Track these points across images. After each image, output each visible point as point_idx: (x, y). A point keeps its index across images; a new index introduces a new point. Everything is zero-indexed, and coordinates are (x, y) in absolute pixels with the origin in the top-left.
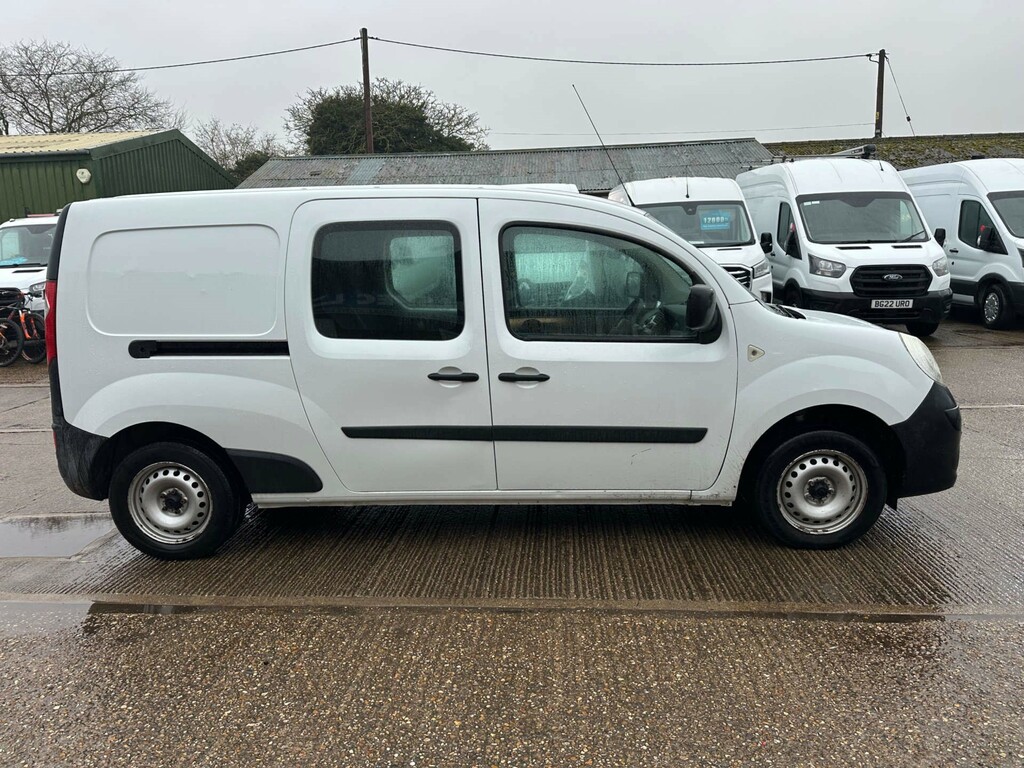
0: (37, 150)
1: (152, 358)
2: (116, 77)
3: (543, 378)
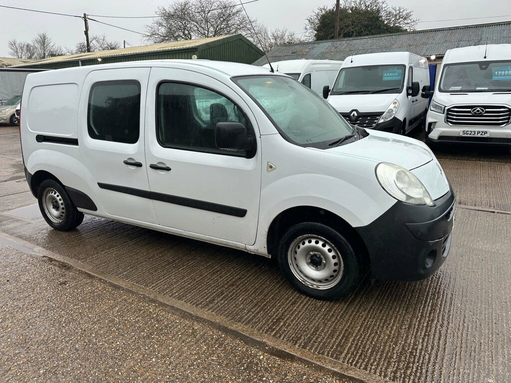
0: (181, 47)
1: (43, 143)
2: (234, 10)
3: (168, 169)
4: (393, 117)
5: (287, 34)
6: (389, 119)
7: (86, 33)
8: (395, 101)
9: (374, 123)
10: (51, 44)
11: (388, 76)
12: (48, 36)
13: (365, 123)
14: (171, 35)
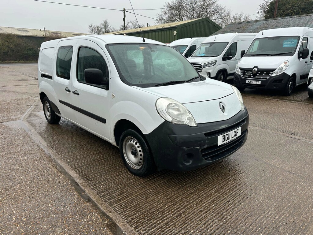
1: (43, 78)
3: (78, 94)
4: (282, 72)
5: (244, 16)
6: (279, 74)
7: (124, 19)
8: (287, 61)
9: (268, 76)
10: (109, 26)
11: (287, 44)
12: (108, 22)
13: (262, 76)
14: (171, 19)
